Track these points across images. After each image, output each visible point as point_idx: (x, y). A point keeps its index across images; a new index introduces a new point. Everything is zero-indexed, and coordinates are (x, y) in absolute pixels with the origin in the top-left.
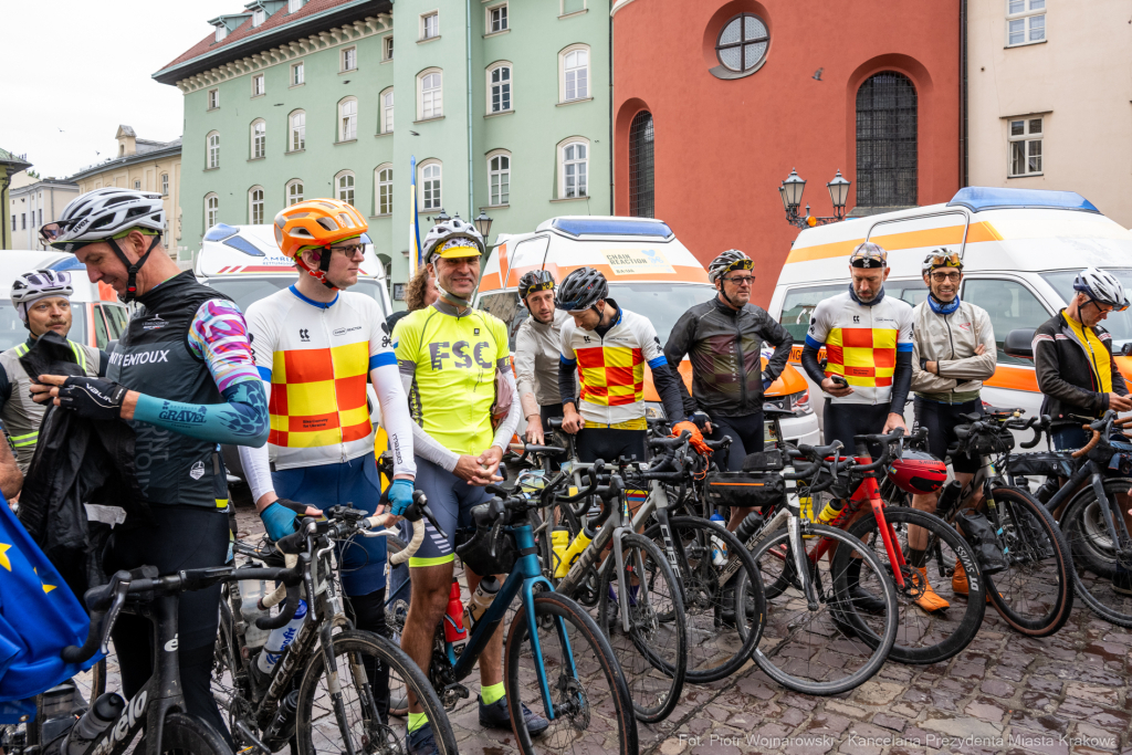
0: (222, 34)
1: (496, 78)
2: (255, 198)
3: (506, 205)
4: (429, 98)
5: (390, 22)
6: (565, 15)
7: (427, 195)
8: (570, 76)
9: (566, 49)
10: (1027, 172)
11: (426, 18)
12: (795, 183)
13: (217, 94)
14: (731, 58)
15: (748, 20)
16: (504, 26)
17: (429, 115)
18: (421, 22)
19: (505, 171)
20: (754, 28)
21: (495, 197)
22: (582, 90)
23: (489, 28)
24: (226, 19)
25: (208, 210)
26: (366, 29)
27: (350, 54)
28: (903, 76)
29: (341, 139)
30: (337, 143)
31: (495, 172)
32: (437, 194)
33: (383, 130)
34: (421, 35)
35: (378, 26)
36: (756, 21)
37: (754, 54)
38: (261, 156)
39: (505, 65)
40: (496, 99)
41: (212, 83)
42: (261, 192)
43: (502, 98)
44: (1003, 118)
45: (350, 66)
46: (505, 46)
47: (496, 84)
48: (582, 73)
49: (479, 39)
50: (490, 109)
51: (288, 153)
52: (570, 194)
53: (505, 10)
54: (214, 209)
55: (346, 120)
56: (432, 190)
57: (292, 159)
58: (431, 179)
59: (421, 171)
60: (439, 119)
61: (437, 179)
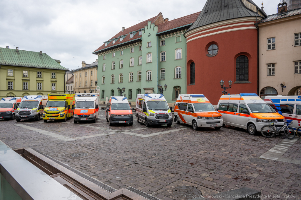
0: (106, 45)
1: (162, 54)
2: (113, 77)
3: (164, 80)
4: (149, 58)
5: (141, 43)
6: (177, 42)
7: (148, 77)
8: (177, 54)
9: (177, 49)
10: (272, 75)
11: (148, 43)
12: (222, 82)
13: (105, 56)
14: (210, 52)
15: (214, 45)
16: (164, 44)
17: (149, 62)
18: (147, 44)
19: (164, 73)
20: (215, 47)
21: (162, 78)
22: (180, 57)
23: (161, 45)
24: (107, 42)
25: (103, 79)
26: (136, 44)
27: (132, 49)
28: (246, 56)
29: (131, 66)
30: (130, 67)
31: (162, 73)
32: (150, 77)
33: (139, 64)
34: (147, 46)
35: (138, 44)
36: (216, 45)
37: (215, 52)
38: (114, 68)
39: (164, 52)
40: (162, 58)
41: (104, 54)
42: (114, 76)
43: (163, 58)
44: (266, 64)
45: (133, 51)
46: (164, 48)
47: (162, 55)
48: (180, 54)
49: (159, 47)
50: (161, 61)
51: (120, 68)
52: (177, 77)
53: (164, 41)
54: (104, 79)
55: (131, 62)
57: (121, 69)
58: (149, 74)
59: (147, 73)
60: (151, 62)
61: (150, 74)
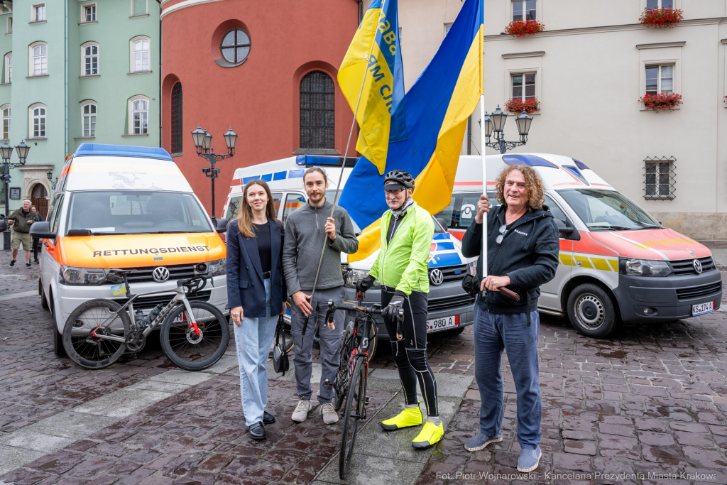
1: (88, 52)
3: (93, 137)
4: (37, 62)
5: (11, 7)
6: (134, 17)
7: (36, 128)
8: (137, 56)
9: (135, 38)
11: (37, 7)
14: (229, 54)
15: (239, 32)
16: (95, 18)
17: (38, 73)
18: (33, 11)
19: (93, 115)
20: (243, 38)
21: (86, 131)
23: (83, 19)
28: (327, 74)
31: (87, 115)
32: (43, 127)
33: (6, 81)
34: (33, 18)
35: (4, 9)
36: (244, 33)
37: (243, 53)
39: (95, 44)
40: (88, 66)
43: (92, 65)
46: (95, 32)
47: (88, 56)
48: (145, 54)
49: (74, 26)
50: (83, 73)
52: (137, 131)
53: (94, 8)
56: (40, 124)
58: (40, 117)
59: (32, 111)
60: (46, 76)
61: (43, 116)
